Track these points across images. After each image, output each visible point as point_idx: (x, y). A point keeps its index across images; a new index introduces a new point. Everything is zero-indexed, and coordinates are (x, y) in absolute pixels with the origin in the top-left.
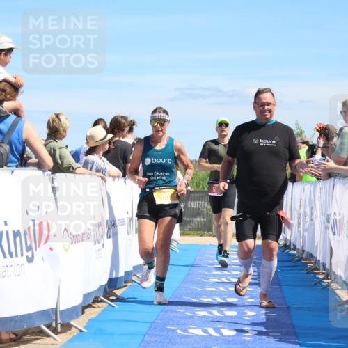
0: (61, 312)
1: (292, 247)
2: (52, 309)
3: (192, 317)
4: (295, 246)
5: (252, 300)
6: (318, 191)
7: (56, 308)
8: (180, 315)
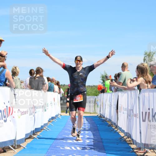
0: (17, 141)
1: (103, 117)
2: (13, 140)
3: (66, 143)
5: (88, 136)
6: (113, 96)
7: (15, 139)
8: (61, 142)
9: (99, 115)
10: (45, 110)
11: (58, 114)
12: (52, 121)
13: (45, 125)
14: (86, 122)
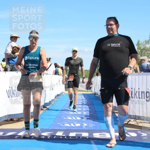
0: (31, 112)
3: (68, 114)
4: (98, 94)
8: (65, 113)
9: (94, 93)
10: (53, 89)
11: (62, 92)
12: (58, 97)
13: (53, 100)
14: (84, 98)
